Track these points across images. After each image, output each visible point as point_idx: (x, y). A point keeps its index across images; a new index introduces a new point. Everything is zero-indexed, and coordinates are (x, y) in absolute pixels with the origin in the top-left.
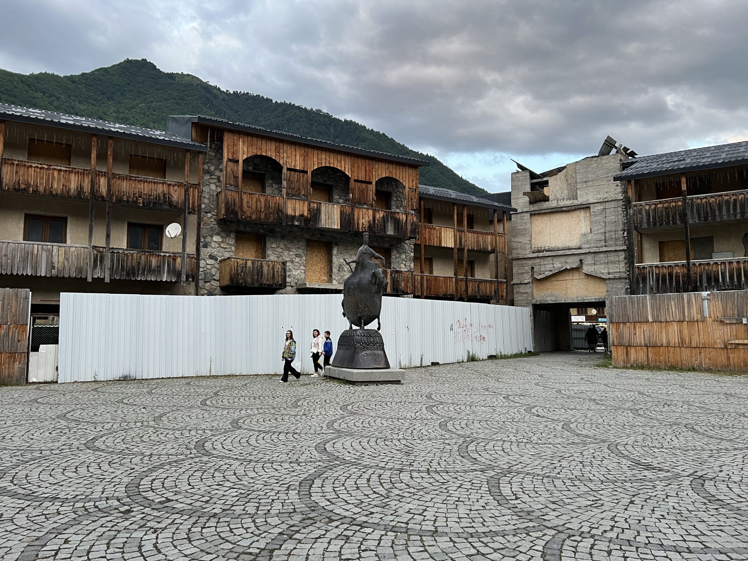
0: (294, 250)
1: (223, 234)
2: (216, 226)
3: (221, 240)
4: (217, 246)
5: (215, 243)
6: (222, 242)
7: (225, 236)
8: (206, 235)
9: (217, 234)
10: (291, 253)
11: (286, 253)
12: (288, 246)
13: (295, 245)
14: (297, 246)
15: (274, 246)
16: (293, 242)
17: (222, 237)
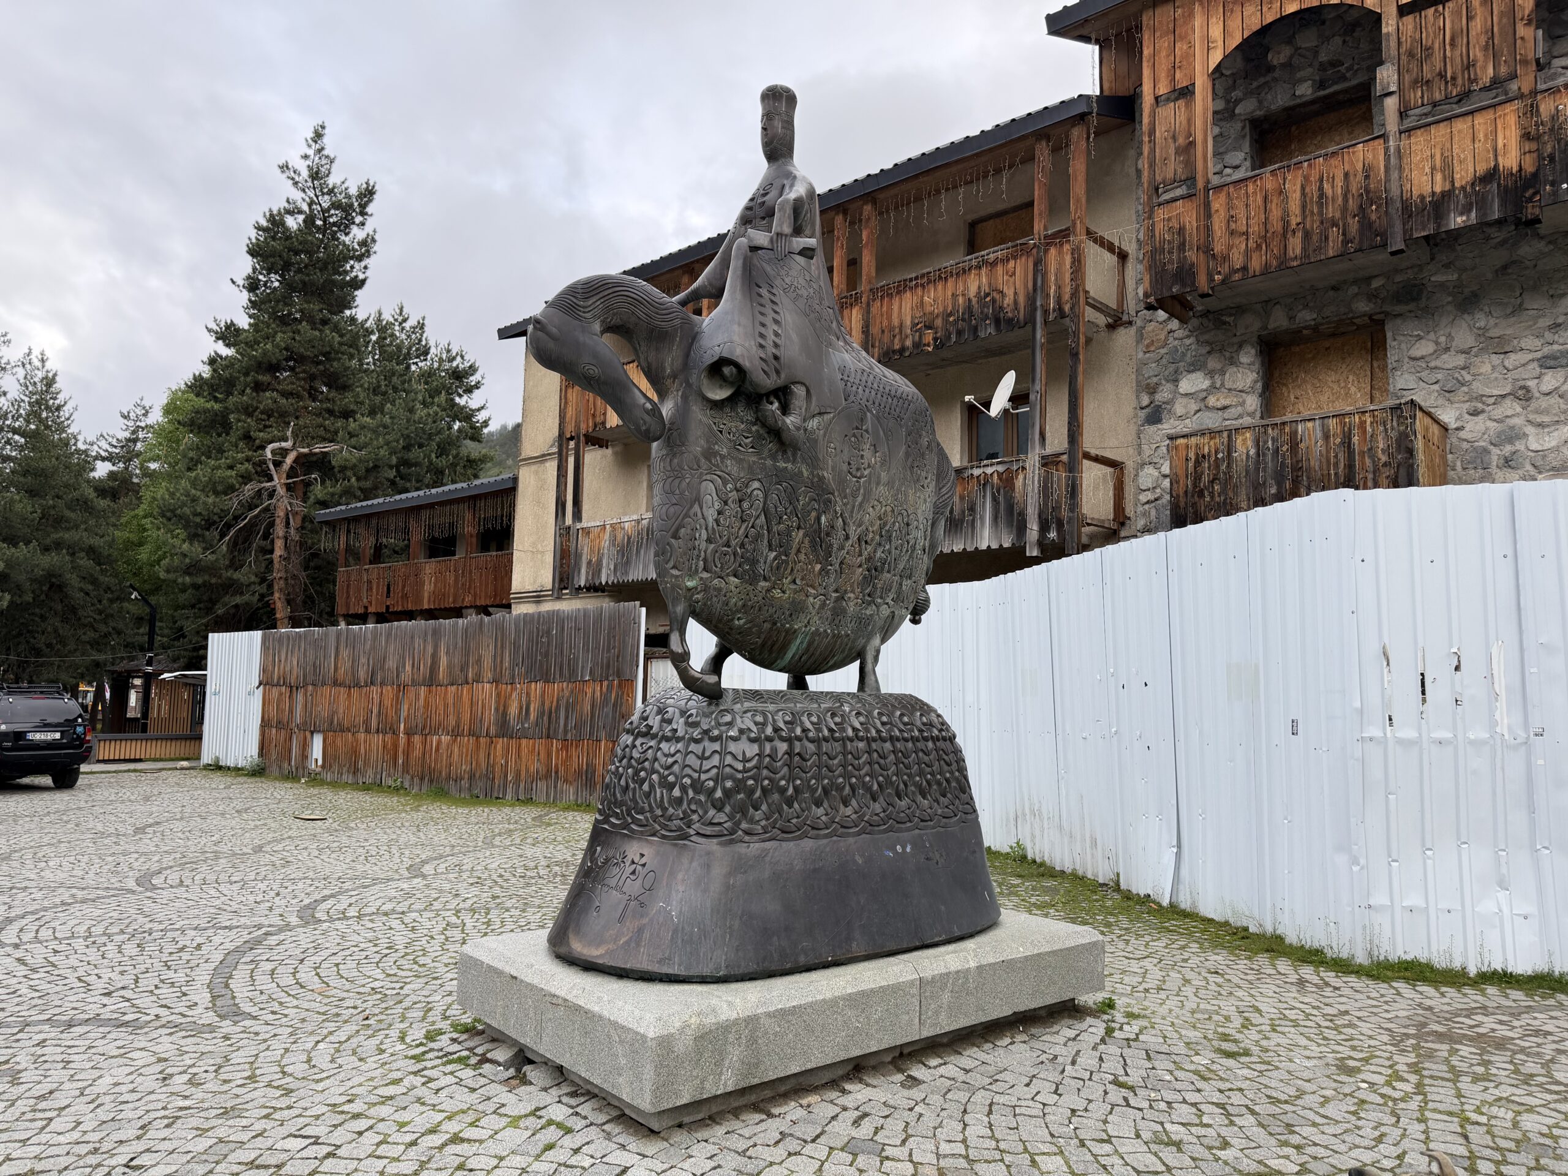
0: (1529, 342)
1: (1213, 363)
2: (1188, 342)
3: (1206, 384)
4: (1194, 407)
5: (1185, 400)
6: (1213, 389)
7: (1218, 366)
8: (1155, 380)
9: (1193, 368)
10: (1512, 360)
11: (1486, 365)
12: (1494, 333)
13: (1536, 319)
14: (1547, 322)
15: (1424, 348)
16: (1519, 309)
17: (1211, 374)
